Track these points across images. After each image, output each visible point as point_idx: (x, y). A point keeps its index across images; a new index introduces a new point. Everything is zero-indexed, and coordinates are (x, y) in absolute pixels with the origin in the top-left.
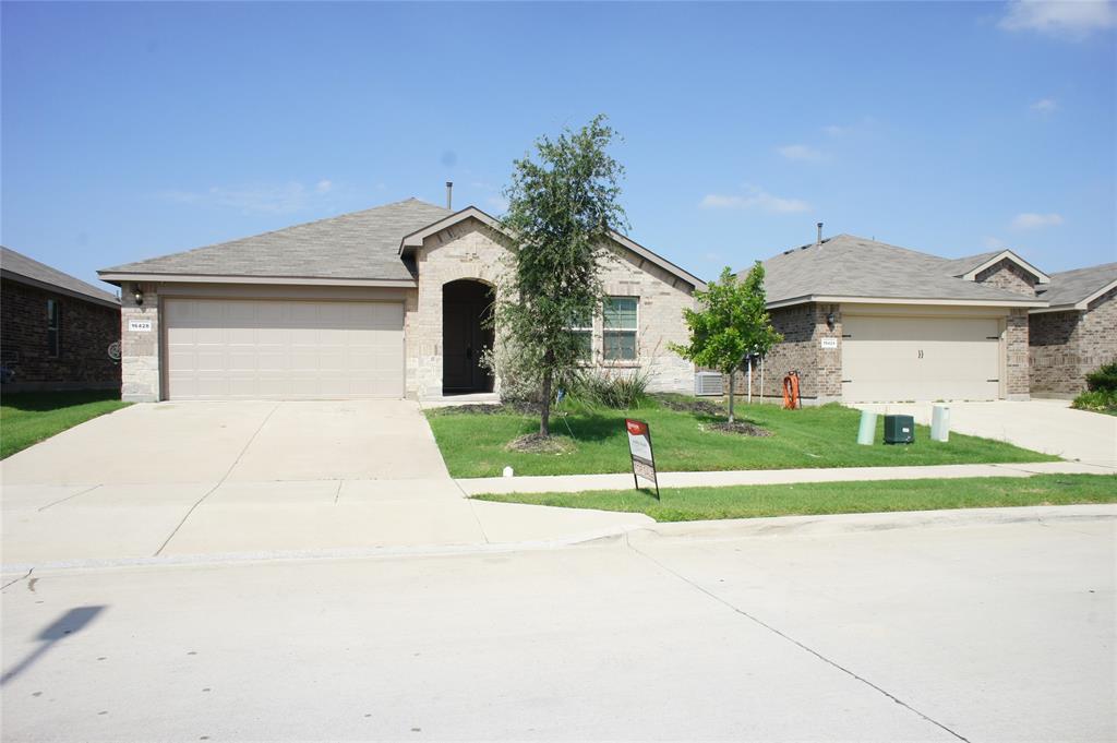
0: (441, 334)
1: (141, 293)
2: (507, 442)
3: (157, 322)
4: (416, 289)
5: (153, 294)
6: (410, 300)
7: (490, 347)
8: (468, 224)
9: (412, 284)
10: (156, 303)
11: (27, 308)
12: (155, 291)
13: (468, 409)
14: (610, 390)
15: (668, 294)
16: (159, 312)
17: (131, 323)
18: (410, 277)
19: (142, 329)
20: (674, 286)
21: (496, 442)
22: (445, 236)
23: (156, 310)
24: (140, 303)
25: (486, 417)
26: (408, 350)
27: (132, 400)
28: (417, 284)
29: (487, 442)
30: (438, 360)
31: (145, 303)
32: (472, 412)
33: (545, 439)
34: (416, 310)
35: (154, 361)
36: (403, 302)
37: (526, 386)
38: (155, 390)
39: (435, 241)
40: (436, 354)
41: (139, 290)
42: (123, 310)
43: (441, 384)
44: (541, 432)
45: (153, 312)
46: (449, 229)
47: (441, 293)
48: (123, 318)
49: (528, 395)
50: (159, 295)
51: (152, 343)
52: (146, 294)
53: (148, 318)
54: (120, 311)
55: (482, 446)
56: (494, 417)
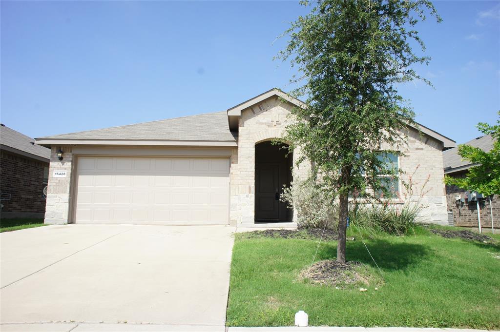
0: (254, 178)
1: (62, 152)
2: (302, 268)
3: (70, 171)
4: (237, 148)
5: (70, 154)
6: (233, 156)
7: (289, 186)
8: (273, 101)
9: (234, 144)
10: (71, 159)
11: (27, 170)
12: (71, 152)
13: (270, 233)
14: (387, 220)
15: (422, 149)
16: (72, 165)
17: (55, 172)
18: (233, 139)
19: (61, 176)
20: (426, 143)
21: (290, 268)
22: (257, 109)
23: (70, 163)
24: (61, 159)
25: (283, 240)
26: (232, 192)
27: (49, 223)
28: (237, 144)
29: (281, 268)
30: (251, 196)
31: (64, 159)
32: (272, 236)
33: (343, 268)
34: (237, 162)
35: (66, 197)
36: (229, 158)
37: (318, 215)
38: (65, 216)
39: (249, 113)
40: (250, 193)
41: (61, 150)
42: (51, 164)
43: (253, 214)
44: (339, 258)
45: (68, 165)
46: (259, 104)
47: (254, 149)
48: (50, 169)
49: (319, 223)
50: (73, 154)
51: (66, 186)
52: (65, 154)
53: (65, 169)
54: (49, 164)
55: (274, 274)
56: (291, 241)
